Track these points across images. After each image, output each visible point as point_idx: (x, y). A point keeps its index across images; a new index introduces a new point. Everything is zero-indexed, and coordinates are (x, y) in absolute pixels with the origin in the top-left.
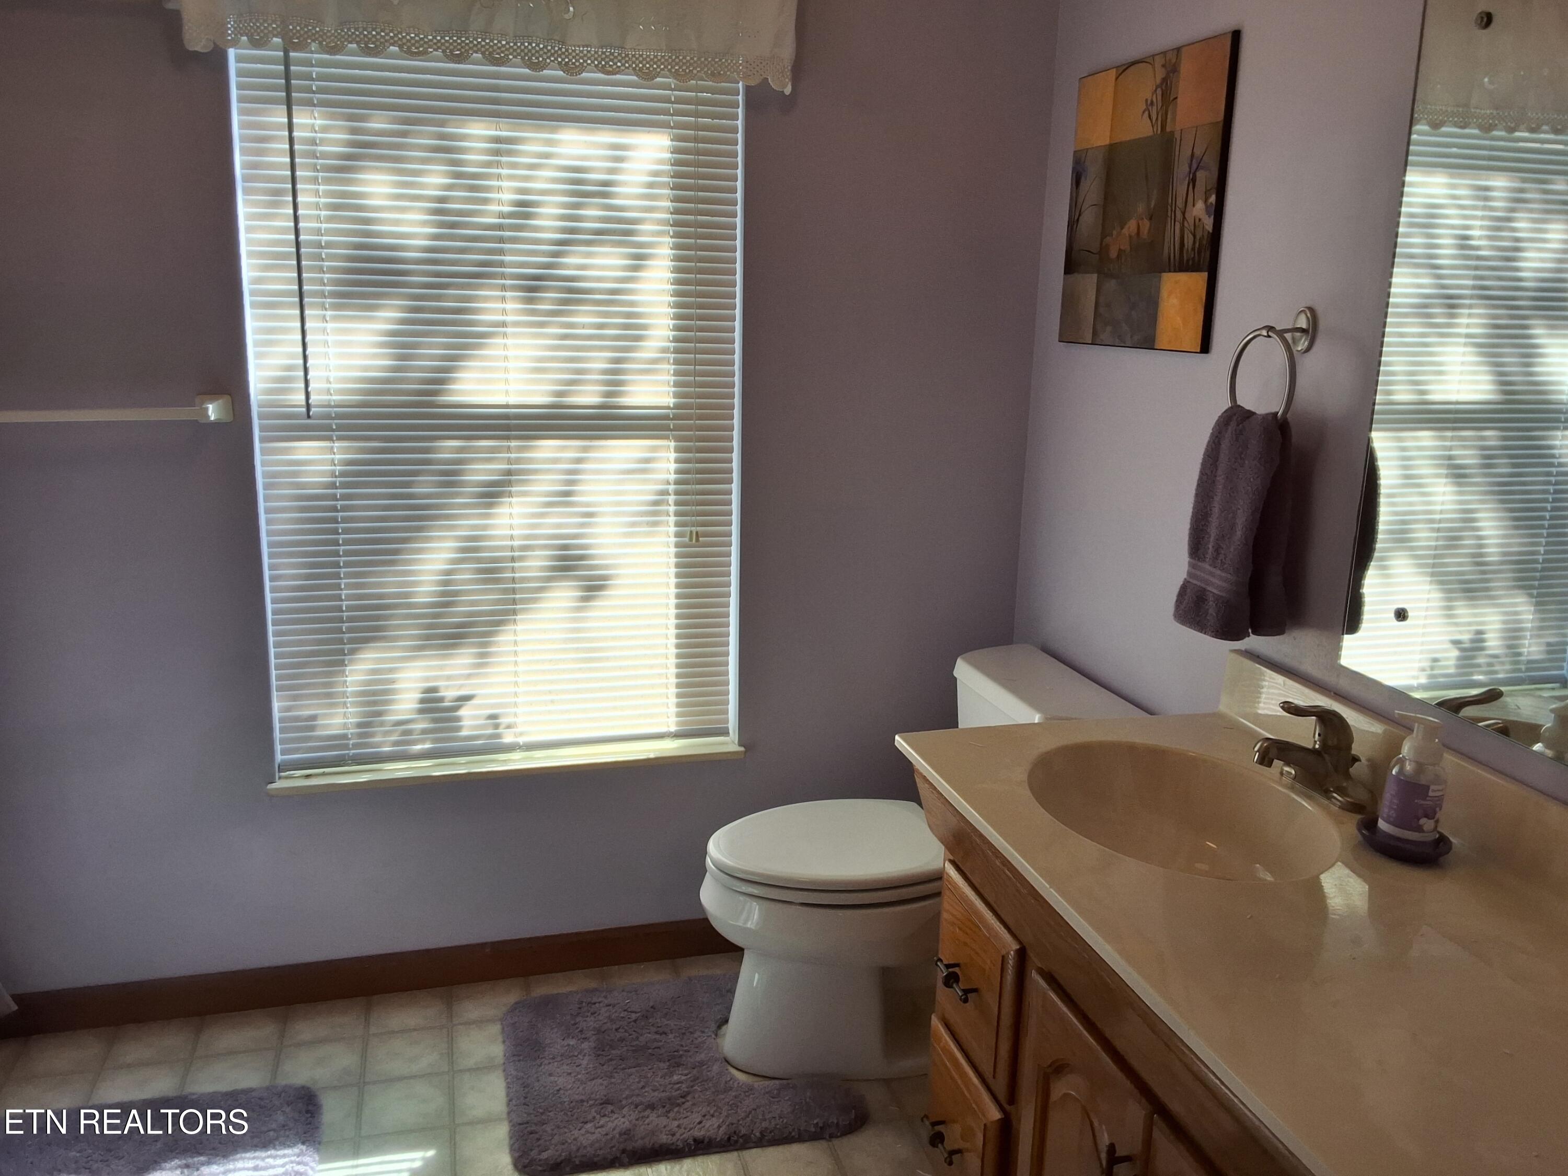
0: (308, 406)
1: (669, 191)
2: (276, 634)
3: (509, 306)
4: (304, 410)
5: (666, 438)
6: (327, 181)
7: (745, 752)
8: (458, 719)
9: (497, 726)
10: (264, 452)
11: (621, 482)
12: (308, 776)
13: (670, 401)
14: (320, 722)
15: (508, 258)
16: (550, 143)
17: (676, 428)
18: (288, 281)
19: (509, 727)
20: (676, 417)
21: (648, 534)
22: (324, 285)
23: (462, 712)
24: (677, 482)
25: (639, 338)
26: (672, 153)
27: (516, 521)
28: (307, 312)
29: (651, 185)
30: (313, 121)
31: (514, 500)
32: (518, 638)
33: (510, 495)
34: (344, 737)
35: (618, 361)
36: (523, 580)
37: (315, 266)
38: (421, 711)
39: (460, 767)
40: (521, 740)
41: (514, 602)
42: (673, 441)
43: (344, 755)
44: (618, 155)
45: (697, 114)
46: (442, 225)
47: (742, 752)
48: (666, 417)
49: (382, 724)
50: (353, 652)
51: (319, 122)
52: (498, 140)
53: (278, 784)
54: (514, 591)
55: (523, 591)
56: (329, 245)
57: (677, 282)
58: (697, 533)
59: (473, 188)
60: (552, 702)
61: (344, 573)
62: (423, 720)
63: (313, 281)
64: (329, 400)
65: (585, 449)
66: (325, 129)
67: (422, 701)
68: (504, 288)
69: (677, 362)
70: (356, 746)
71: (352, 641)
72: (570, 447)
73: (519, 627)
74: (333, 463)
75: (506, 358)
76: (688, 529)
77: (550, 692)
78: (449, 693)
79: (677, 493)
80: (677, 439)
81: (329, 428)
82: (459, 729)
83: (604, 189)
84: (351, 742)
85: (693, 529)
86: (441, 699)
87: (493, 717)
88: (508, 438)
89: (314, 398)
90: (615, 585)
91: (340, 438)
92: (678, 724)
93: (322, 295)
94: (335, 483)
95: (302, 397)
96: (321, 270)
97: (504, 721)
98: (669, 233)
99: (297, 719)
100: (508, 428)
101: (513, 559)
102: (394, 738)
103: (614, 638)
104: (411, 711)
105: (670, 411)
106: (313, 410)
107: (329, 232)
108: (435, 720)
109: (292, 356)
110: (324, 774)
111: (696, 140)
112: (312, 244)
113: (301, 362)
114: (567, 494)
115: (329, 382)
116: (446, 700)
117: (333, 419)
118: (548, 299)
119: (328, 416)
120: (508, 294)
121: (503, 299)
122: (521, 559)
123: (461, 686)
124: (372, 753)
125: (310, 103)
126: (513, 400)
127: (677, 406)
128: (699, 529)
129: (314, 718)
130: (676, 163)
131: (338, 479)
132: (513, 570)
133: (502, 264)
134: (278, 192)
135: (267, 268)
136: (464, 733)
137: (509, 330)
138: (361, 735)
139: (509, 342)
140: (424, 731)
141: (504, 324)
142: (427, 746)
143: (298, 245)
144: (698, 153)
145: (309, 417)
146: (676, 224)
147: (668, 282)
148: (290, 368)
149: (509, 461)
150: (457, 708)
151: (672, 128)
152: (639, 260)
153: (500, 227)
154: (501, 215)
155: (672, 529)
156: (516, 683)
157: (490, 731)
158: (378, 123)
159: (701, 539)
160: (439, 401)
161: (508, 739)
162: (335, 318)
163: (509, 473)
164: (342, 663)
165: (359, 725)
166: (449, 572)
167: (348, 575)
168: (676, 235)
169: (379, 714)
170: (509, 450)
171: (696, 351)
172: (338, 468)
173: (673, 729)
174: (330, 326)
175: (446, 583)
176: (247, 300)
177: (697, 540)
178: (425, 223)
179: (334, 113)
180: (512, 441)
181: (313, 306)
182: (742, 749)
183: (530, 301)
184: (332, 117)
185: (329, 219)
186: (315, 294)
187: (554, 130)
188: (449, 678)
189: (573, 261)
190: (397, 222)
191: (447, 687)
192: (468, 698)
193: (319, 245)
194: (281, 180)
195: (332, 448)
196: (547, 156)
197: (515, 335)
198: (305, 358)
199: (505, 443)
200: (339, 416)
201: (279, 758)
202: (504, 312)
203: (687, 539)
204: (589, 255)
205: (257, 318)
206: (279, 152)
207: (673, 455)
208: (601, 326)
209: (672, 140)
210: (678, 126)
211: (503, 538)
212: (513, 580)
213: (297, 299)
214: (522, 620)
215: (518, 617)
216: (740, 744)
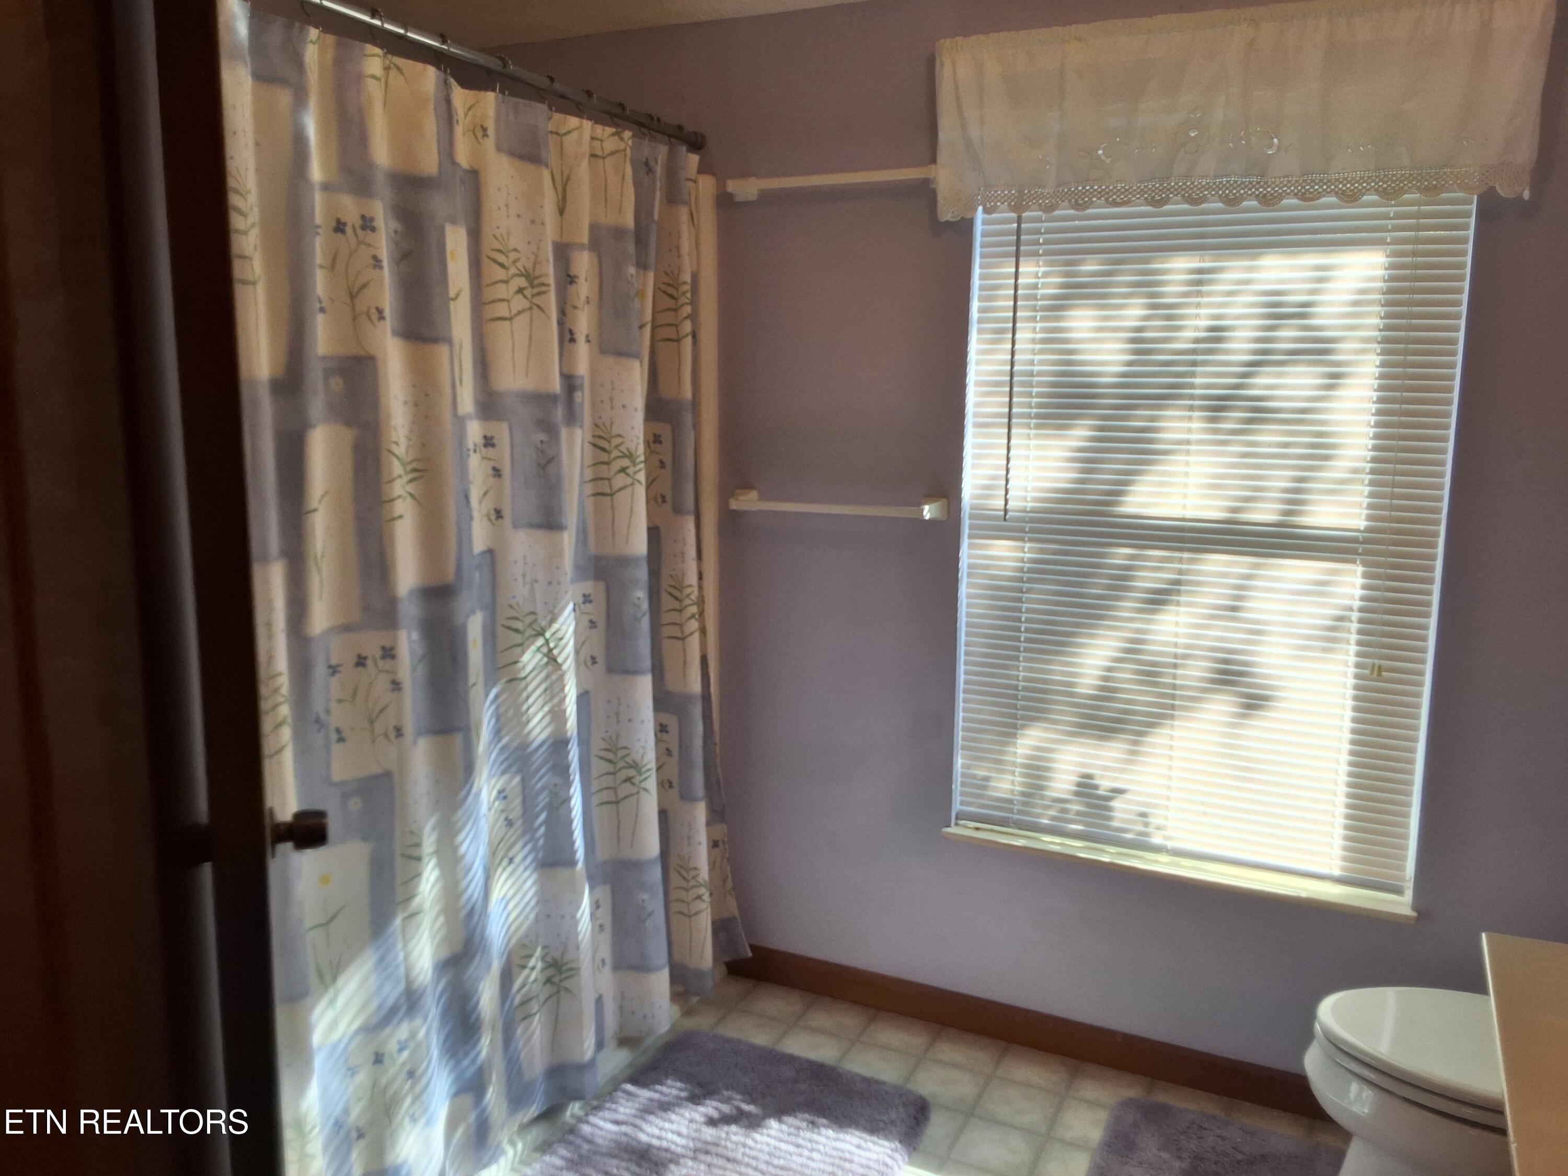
0: (1006, 511)
1: (1379, 309)
2: (965, 701)
3: (1196, 425)
4: (1002, 513)
5: (1353, 562)
6: (1043, 319)
7: (1418, 919)
8: (1110, 809)
9: (1146, 825)
10: (971, 546)
11: (1293, 602)
12: (977, 829)
13: (1362, 524)
14: (993, 784)
15: (1198, 381)
16: (1250, 269)
17: (1365, 553)
18: (1001, 405)
19: (1159, 828)
20: (1366, 541)
21: (1320, 660)
22: (1032, 408)
23: (1114, 804)
24: (1361, 610)
25: (1326, 458)
26: (1386, 269)
27: (1181, 630)
28: (1013, 431)
29: (1356, 303)
30: (1037, 269)
31: (1182, 609)
32: (1173, 743)
33: (1178, 604)
34: (1010, 801)
35: (1301, 480)
36: (1183, 687)
37: (1026, 392)
38: (1077, 794)
39: (1108, 855)
40: (1170, 844)
41: (1173, 707)
42: (1360, 566)
43: (1009, 818)
44: (1322, 277)
45: (1418, 228)
46: (1137, 352)
47: (1413, 917)
48: (1354, 540)
49: (1043, 797)
50: (1023, 727)
51: (1043, 269)
52: (1200, 271)
53: (953, 830)
54: (1173, 697)
55: (1183, 698)
56: (1040, 374)
57: (1380, 400)
58: (1380, 667)
59: (1169, 318)
60: (1205, 814)
61: (1024, 657)
62: (1080, 803)
63: (1021, 405)
64: (1026, 507)
65: (1256, 566)
66: (1046, 275)
67: (1079, 785)
68: (1191, 408)
69: (1372, 483)
70: (1020, 812)
71: (1024, 718)
72: (1239, 562)
73: (1176, 733)
74: (1022, 560)
75: (1187, 474)
76: (1370, 661)
77: (1203, 803)
78: (1105, 783)
79: (1361, 621)
80: (1364, 564)
81: (1022, 530)
82: (1110, 818)
83: (1303, 312)
84: (1016, 807)
85: (1376, 661)
86: (1096, 787)
87: (1143, 815)
88: (1181, 550)
89: (1011, 504)
90: (1276, 707)
91: (1031, 540)
92: (1344, 869)
93: (1029, 416)
94: (1022, 578)
95: (1003, 503)
96: (1030, 395)
97: (1153, 821)
98: (1375, 350)
99: (974, 777)
100: (1182, 540)
101: (1175, 666)
102: (1052, 813)
103: (1275, 763)
104: (1069, 792)
105: (1359, 534)
106: (1010, 514)
107: (1042, 362)
108: (1088, 805)
109: (997, 467)
110: (992, 831)
111: (1414, 254)
112: (1023, 373)
113: (1004, 473)
114: (1234, 609)
115: (1026, 490)
116: (1101, 788)
117: (1027, 522)
118: (1232, 420)
119: (1022, 520)
120: (1196, 414)
121: (1190, 418)
122: (1183, 666)
123: (1115, 779)
124: (1032, 822)
125: (1036, 254)
126: (1189, 514)
127: (1368, 530)
128: (1382, 662)
129: (987, 779)
130: (1391, 279)
131: (1026, 575)
132: (1174, 677)
133: (1192, 386)
134: (1002, 331)
135: (986, 394)
136: (1115, 824)
137: (1193, 448)
138: (1025, 804)
139: (1192, 459)
140: (1078, 813)
141: (1188, 442)
142: (1080, 827)
143: (1012, 375)
144: (1416, 267)
145: (1005, 520)
146: (1385, 340)
147: (1369, 401)
148: (994, 478)
149: (1180, 572)
150: (1109, 799)
151: (1388, 244)
152: (1335, 379)
153: (1194, 352)
154: (1197, 341)
155: (1352, 659)
156: (1169, 787)
157: (1140, 828)
158: (1090, 266)
159: (1383, 673)
160: (1113, 511)
161: (1157, 840)
162: (1037, 436)
163: (1178, 582)
164: (1014, 736)
165: (1023, 794)
166: (1110, 669)
167: (1027, 660)
168: (1384, 352)
169: (1042, 788)
170: (1181, 560)
171: (1395, 473)
172: (1027, 565)
173: (1337, 872)
174: (1033, 443)
175: (1106, 679)
176: (969, 420)
177: (1379, 674)
178: (1123, 352)
179: (1053, 261)
180: (1185, 553)
181: (1019, 425)
182: (1414, 914)
183: (1213, 420)
184: (1051, 264)
185: (1041, 352)
186: (1022, 416)
187: (1254, 257)
188: (1105, 768)
189: (1263, 382)
190: (1096, 352)
191: (1103, 777)
192: (1121, 791)
193: (1031, 374)
194: (1004, 320)
195: (1024, 547)
196: (1247, 282)
197: (1199, 453)
198: (1008, 470)
199: (1177, 554)
200: (1032, 520)
201: (957, 806)
202: (1190, 431)
203: (1367, 672)
204: (1279, 375)
205: (975, 435)
206: (1006, 298)
207: (1360, 581)
208: (1286, 445)
209: (1387, 256)
210: (1395, 242)
211: (1165, 644)
212: (1174, 687)
213: (1006, 420)
214: (1180, 727)
215: (1176, 723)
216: (1414, 907)
